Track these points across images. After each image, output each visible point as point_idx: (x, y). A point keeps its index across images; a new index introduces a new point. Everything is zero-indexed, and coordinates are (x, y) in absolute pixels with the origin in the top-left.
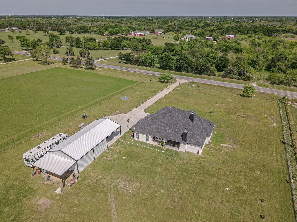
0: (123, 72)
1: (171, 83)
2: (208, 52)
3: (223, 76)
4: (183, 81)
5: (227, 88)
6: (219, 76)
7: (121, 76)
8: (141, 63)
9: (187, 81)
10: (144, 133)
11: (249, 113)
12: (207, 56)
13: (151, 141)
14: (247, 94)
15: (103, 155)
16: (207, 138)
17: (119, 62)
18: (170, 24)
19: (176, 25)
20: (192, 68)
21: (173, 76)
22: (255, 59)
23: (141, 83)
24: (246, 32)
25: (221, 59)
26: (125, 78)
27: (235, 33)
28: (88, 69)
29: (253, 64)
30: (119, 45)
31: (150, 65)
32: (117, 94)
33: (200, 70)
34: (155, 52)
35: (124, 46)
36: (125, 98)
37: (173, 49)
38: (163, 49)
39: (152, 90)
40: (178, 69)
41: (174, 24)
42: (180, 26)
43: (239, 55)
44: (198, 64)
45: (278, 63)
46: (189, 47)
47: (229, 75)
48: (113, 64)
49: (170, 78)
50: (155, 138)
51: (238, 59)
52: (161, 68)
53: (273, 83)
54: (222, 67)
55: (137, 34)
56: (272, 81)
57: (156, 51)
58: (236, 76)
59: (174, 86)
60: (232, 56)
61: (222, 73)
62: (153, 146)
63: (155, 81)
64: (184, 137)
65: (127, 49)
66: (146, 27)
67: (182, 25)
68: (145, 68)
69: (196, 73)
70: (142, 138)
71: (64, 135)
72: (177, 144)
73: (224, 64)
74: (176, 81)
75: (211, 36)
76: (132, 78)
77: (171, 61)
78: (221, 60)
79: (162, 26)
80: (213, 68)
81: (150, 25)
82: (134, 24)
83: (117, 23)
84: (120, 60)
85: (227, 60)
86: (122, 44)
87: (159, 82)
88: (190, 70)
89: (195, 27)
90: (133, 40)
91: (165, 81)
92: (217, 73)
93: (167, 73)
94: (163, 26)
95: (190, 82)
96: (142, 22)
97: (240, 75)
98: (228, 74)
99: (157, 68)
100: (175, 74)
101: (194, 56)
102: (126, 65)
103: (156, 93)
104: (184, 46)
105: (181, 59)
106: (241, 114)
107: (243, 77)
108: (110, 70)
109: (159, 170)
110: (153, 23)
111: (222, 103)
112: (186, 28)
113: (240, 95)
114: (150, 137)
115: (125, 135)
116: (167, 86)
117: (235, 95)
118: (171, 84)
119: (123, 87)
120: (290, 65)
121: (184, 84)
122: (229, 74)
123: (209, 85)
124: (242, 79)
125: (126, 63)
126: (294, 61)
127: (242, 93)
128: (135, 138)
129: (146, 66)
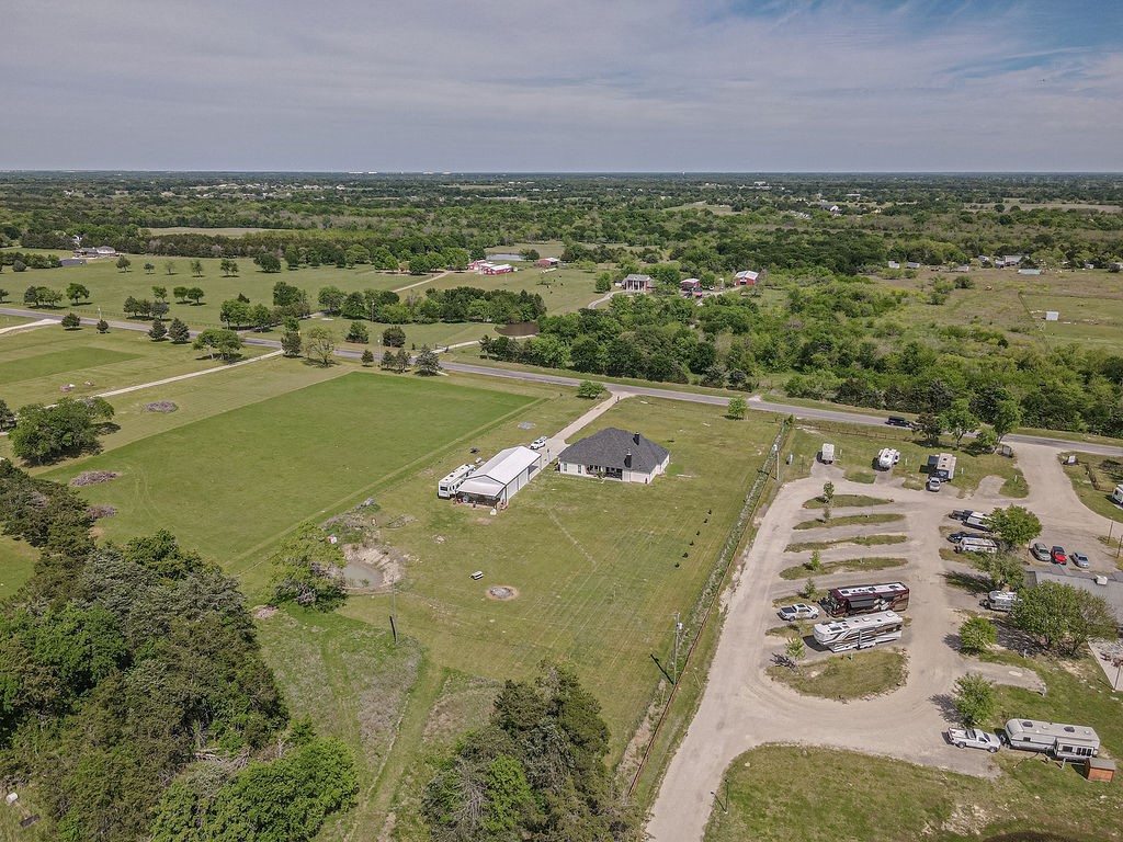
0: (499, 380)
1: (602, 399)
2: (675, 332)
3: (703, 384)
4: (625, 395)
5: (705, 405)
6: (696, 383)
7: (501, 388)
8: (532, 358)
9: (633, 395)
10: (574, 463)
11: (729, 441)
12: (674, 341)
13: (584, 473)
14: (735, 414)
15: (526, 487)
16: (657, 467)
17: (482, 357)
18: (578, 223)
19: (599, 225)
20: (641, 369)
21: (605, 385)
22: (770, 347)
23: (546, 400)
24: (792, 261)
25: (701, 349)
26: (509, 391)
27: (760, 264)
28: (423, 373)
29: (766, 357)
30: (463, 312)
31: (555, 363)
32: (509, 419)
33: (658, 373)
34: (558, 331)
35: (474, 314)
36: (527, 426)
37: (600, 323)
38: (576, 323)
39: (571, 411)
40: (614, 371)
41: (591, 222)
42: (609, 230)
43: (740, 340)
44: (653, 361)
45: (814, 356)
46: (635, 321)
47: (715, 381)
48: (467, 361)
49: (599, 389)
50: (589, 469)
51: (735, 348)
52: (576, 368)
53: (791, 395)
54: (703, 365)
55: (492, 270)
56: (792, 391)
57: (560, 329)
58: (727, 383)
59: (608, 404)
60: (724, 342)
61: (701, 378)
62: (587, 478)
63: (569, 395)
64: (628, 462)
65: (481, 321)
66: (505, 234)
67: (616, 225)
68: (543, 369)
69: (650, 379)
70: (572, 469)
71: (472, 466)
72: (619, 473)
73: (706, 360)
74: (611, 395)
75: (694, 275)
76: (524, 392)
77: (598, 356)
78: (700, 351)
79: (555, 229)
80: (684, 368)
81: (516, 228)
82: (465, 222)
83: (408, 219)
84: (486, 353)
85: (711, 351)
86: (470, 309)
87: (578, 397)
88: (639, 373)
89: (657, 235)
90: (497, 298)
91: (589, 395)
92: (691, 377)
93: (592, 379)
94: (559, 232)
95: (637, 397)
96: (486, 214)
97: (734, 380)
98: (711, 380)
99: (570, 368)
100: (607, 381)
101: (646, 342)
102: (499, 363)
103: (576, 416)
104: (625, 318)
105: (620, 350)
106: (717, 442)
107: (740, 385)
108: (471, 375)
109: (599, 497)
110: (525, 217)
111: (691, 429)
112: (630, 236)
113: (727, 417)
114: (583, 467)
115: (546, 470)
116: (595, 405)
117: (716, 417)
118: (601, 401)
119: (515, 408)
120: (836, 359)
121: (626, 400)
122: (713, 380)
123: (674, 401)
124: (739, 389)
125: (497, 359)
126: (845, 351)
127: (726, 413)
128: (562, 471)
129: (543, 364)
